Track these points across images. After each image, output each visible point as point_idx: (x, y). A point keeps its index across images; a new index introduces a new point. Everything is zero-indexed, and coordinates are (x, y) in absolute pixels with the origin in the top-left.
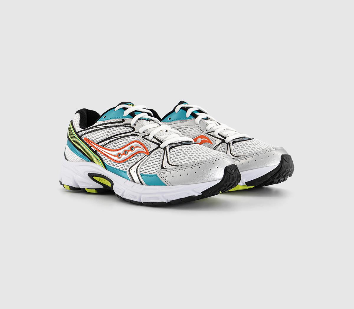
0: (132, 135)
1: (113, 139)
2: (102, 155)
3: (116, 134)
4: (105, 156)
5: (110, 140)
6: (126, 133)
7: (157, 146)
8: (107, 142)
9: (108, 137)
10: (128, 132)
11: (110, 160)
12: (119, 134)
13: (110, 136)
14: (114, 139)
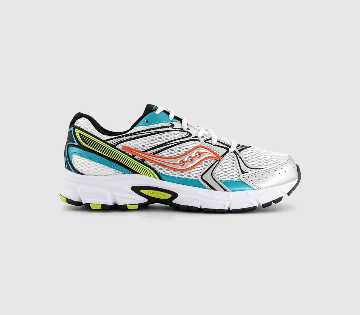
0: (190, 140)
1: (168, 146)
2: (153, 165)
3: (170, 140)
4: (157, 165)
5: (164, 147)
6: (183, 138)
7: (225, 150)
8: (159, 149)
9: (159, 143)
10: (185, 138)
11: (166, 169)
12: (175, 140)
13: (163, 142)
14: (170, 145)
